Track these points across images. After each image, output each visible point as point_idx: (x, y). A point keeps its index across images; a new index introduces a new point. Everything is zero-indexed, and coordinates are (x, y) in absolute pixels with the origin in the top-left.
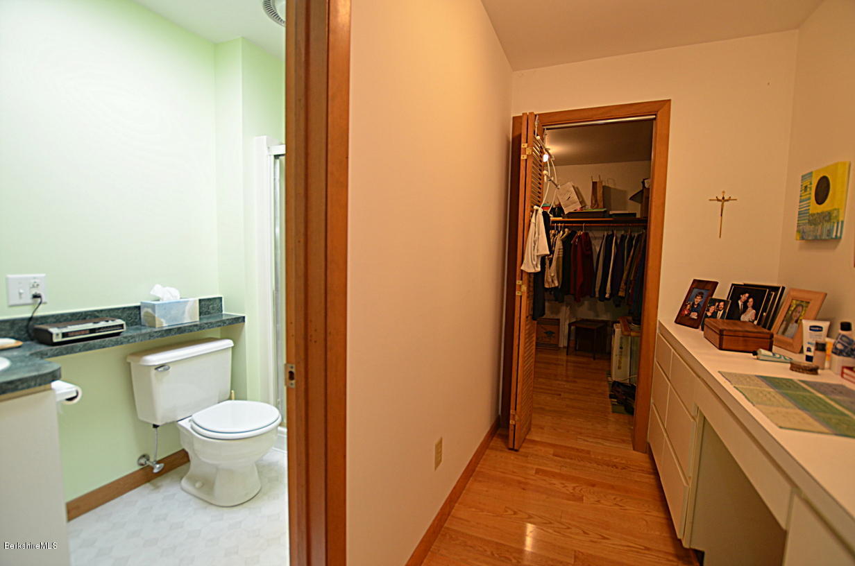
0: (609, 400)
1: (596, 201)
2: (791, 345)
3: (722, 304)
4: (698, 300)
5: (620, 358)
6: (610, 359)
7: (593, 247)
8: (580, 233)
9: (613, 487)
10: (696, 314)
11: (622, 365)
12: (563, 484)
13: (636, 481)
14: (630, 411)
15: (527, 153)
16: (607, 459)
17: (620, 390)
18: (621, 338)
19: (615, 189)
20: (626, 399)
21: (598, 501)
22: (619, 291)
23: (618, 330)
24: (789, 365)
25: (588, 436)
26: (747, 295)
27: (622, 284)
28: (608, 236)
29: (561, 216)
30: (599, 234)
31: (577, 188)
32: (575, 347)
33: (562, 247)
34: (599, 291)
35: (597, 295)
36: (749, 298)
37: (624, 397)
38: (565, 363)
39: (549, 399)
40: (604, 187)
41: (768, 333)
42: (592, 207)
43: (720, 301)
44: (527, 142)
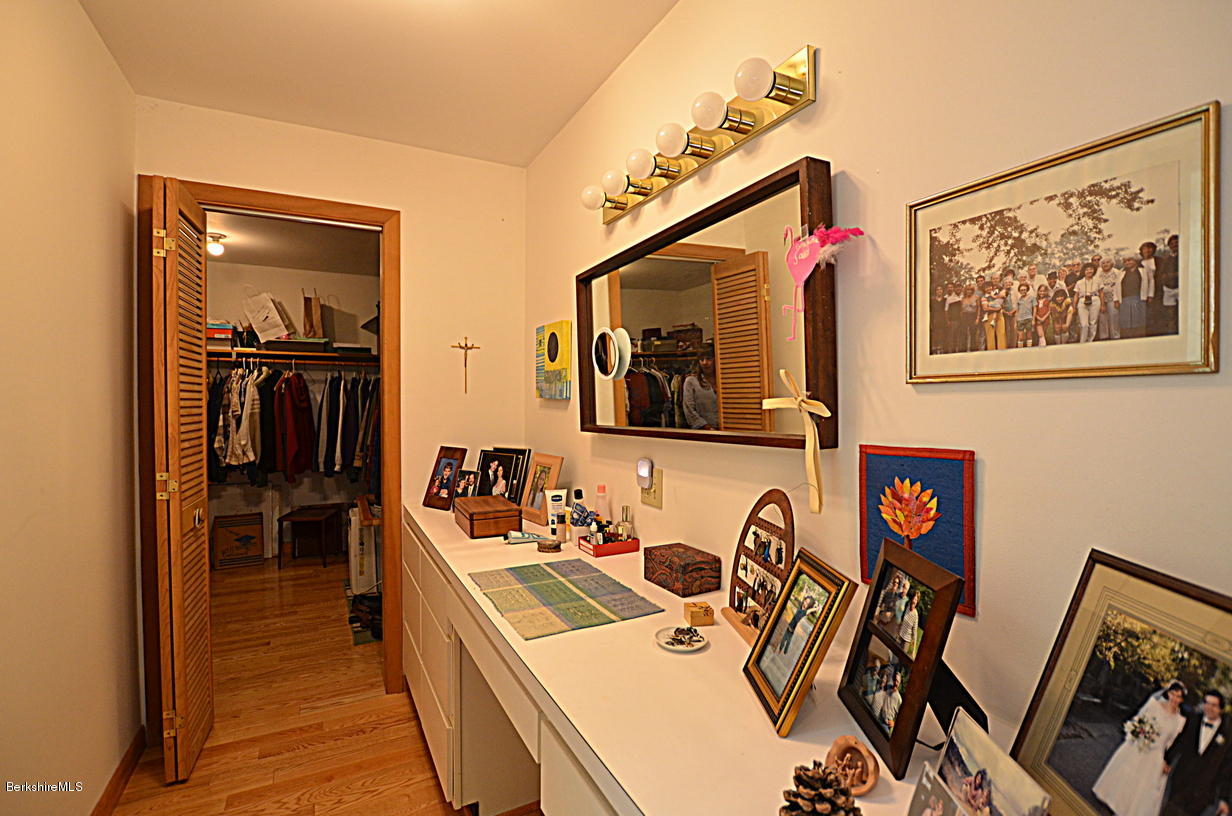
0: (349, 627)
1: (312, 326)
2: (538, 516)
3: (472, 476)
4: (447, 473)
5: (362, 559)
6: (347, 561)
7: (312, 396)
8: (287, 374)
9: (359, 767)
10: (446, 491)
11: (365, 569)
12: (279, 802)
13: (392, 741)
14: (378, 635)
15: (166, 247)
16: (350, 724)
17: (363, 608)
18: (361, 530)
19: (338, 311)
20: (373, 619)
21: (339, 802)
22: (354, 459)
23: (355, 516)
24: (536, 545)
25: (319, 699)
26: (496, 463)
27: (358, 449)
28: (333, 379)
29: (253, 347)
30: (318, 375)
31: (280, 303)
32: (294, 554)
33: (257, 397)
34: (325, 463)
35: (322, 469)
36: (498, 466)
37: (370, 617)
38: (276, 585)
39: (249, 656)
40: (323, 307)
41: (516, 510)
42: (306, 335)
43: (470, 473)
44: (165, 228)
